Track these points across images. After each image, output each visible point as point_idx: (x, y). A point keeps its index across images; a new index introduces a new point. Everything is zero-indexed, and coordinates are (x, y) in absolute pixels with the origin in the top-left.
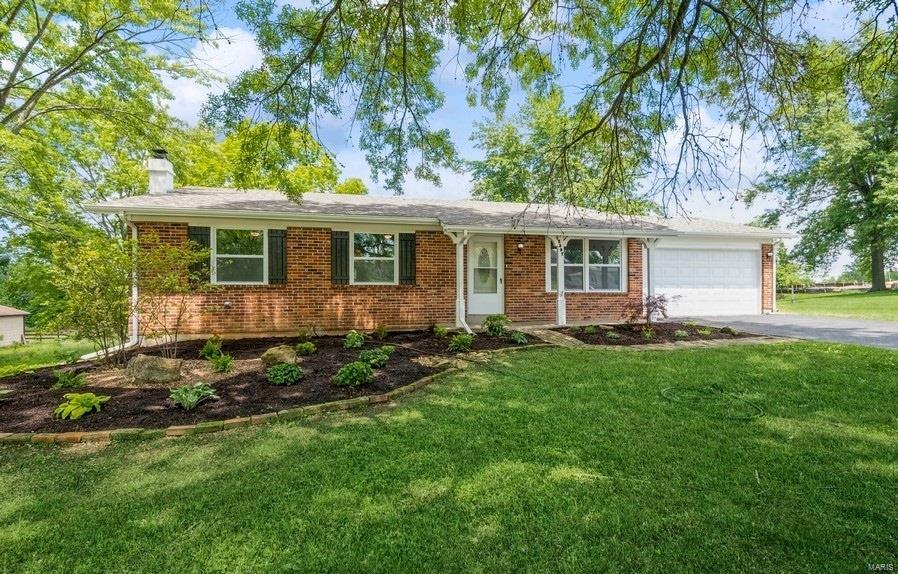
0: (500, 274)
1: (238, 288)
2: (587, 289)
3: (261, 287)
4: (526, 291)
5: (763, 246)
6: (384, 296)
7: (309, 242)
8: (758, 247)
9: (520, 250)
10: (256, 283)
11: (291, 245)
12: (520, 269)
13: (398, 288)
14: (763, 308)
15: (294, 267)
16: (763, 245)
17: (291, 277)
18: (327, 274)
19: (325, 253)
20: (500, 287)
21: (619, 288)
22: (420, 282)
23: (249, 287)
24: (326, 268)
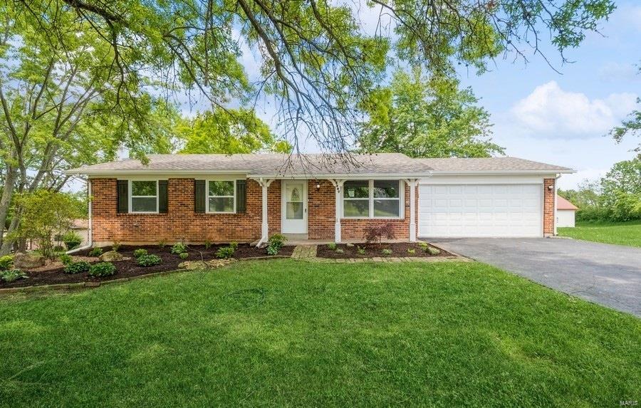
0: (305, 206)
1: (141, 215)
2: (372, 216)
3: (153, 215)
4: (323, 218)
5: (545, 181)
6: (226, 220)
7: (181, 187)
8: (540, 181)
9: (318, 189)
10: (152, 213)
11: (170, 189)
12: (319, 202)
13: (235, 215)
14: (544, 233)
15: (173, 203)
16: (545, 179)
17: (170, 208)
18: (192, 207)
19: (190, 194)
20: (305, 215)
21: (398, 215)
22: (248, 211)
23: (147, 215)
24: (191, 204)
